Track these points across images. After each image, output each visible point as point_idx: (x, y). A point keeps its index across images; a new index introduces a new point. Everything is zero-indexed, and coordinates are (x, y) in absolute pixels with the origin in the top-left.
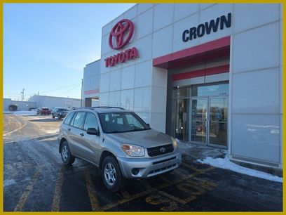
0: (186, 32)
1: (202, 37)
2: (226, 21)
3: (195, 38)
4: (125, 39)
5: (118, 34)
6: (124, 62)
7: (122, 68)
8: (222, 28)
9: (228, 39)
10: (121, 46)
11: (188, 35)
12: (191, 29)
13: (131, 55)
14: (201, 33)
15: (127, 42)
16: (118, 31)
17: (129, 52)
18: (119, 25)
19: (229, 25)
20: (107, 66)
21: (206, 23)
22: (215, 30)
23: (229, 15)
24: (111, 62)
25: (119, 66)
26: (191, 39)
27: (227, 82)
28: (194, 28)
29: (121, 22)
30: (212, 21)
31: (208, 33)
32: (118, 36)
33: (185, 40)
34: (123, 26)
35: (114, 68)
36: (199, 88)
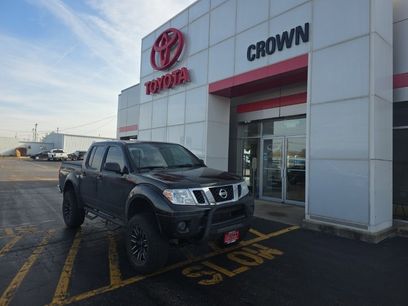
0: (251, 47)
1: (273, 55)
2: (302, 34)
3: (263, 55)
4: (172, 56)
5: (163, 48)
6: (170, 87)
7: (168, 96)
8: (297, 43)
9: (305, 57)
10: (168, 66)
11: (254, 52)
12: (259, 44)
13: (180, 78)
14: (270, 49)
15: (175, 59)
16: (163, 44)
17: (178, 74)
18: (165, 36)
19: (306, 40)
20: (148, 93)
21: (278, 36)
22: (289, 46)
23: (307, 25)
24: (153, 88)
25: (164, 94)
26: (258, 57)
27: (304, 116)
28: (263, 42)
29: (167, 32)
30: (285, 33)
31: (280, 49)
32: (163, 52)
33: (251, 58)
34: (169, 38)
35: (158, 96)
36: (275, 123)
